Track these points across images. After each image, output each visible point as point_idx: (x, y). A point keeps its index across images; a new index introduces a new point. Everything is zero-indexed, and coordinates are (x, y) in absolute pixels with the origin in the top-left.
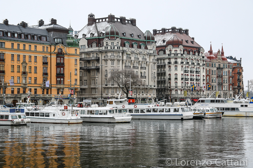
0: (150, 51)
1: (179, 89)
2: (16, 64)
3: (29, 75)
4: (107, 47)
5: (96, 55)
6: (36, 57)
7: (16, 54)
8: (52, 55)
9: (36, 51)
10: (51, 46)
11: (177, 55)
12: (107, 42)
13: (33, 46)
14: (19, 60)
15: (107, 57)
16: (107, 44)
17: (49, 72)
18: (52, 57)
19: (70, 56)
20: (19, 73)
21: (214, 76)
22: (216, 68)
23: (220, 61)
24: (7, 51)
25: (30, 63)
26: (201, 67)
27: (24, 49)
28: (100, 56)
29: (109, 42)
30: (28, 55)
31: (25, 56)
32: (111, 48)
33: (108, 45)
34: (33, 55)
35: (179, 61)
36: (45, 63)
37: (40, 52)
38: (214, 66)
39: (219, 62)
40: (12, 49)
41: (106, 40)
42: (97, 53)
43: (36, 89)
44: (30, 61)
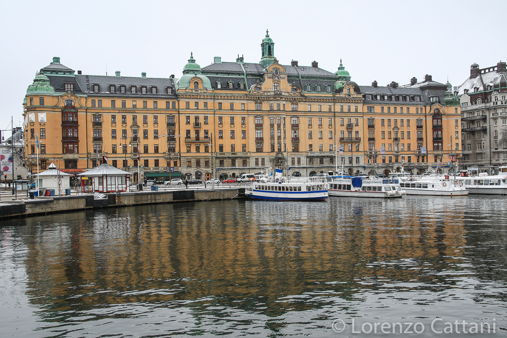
2: (386, 129)
3: (401, 141)
4: (496, 103)
5: (483, 114)
6: (408, 121)
7: (386, 118)
8: (427, 117)
9: (409, 114)
10: (425, 107)
13: (405, 108)
14: (389, 125)
15: (496, 114)
16: (496, 98)
17: (424, 136)
18: (427, 119)
19: (448, 117)
20: (390, 140)
24: (376, 116)
25: (402, 128)
27: (395, 112)
28: (487, 114)
29: (498, 96)
30: (400, 119)
31: (396, 121)
32: (502, 103)
33: (497, 100)
34: (405, 119)
36: (419, 127)
37: (412, 115)
40: (382, 113)
41: (495, 94)
42: (483, 111)
43: (409, 157)
44: (402, 126)
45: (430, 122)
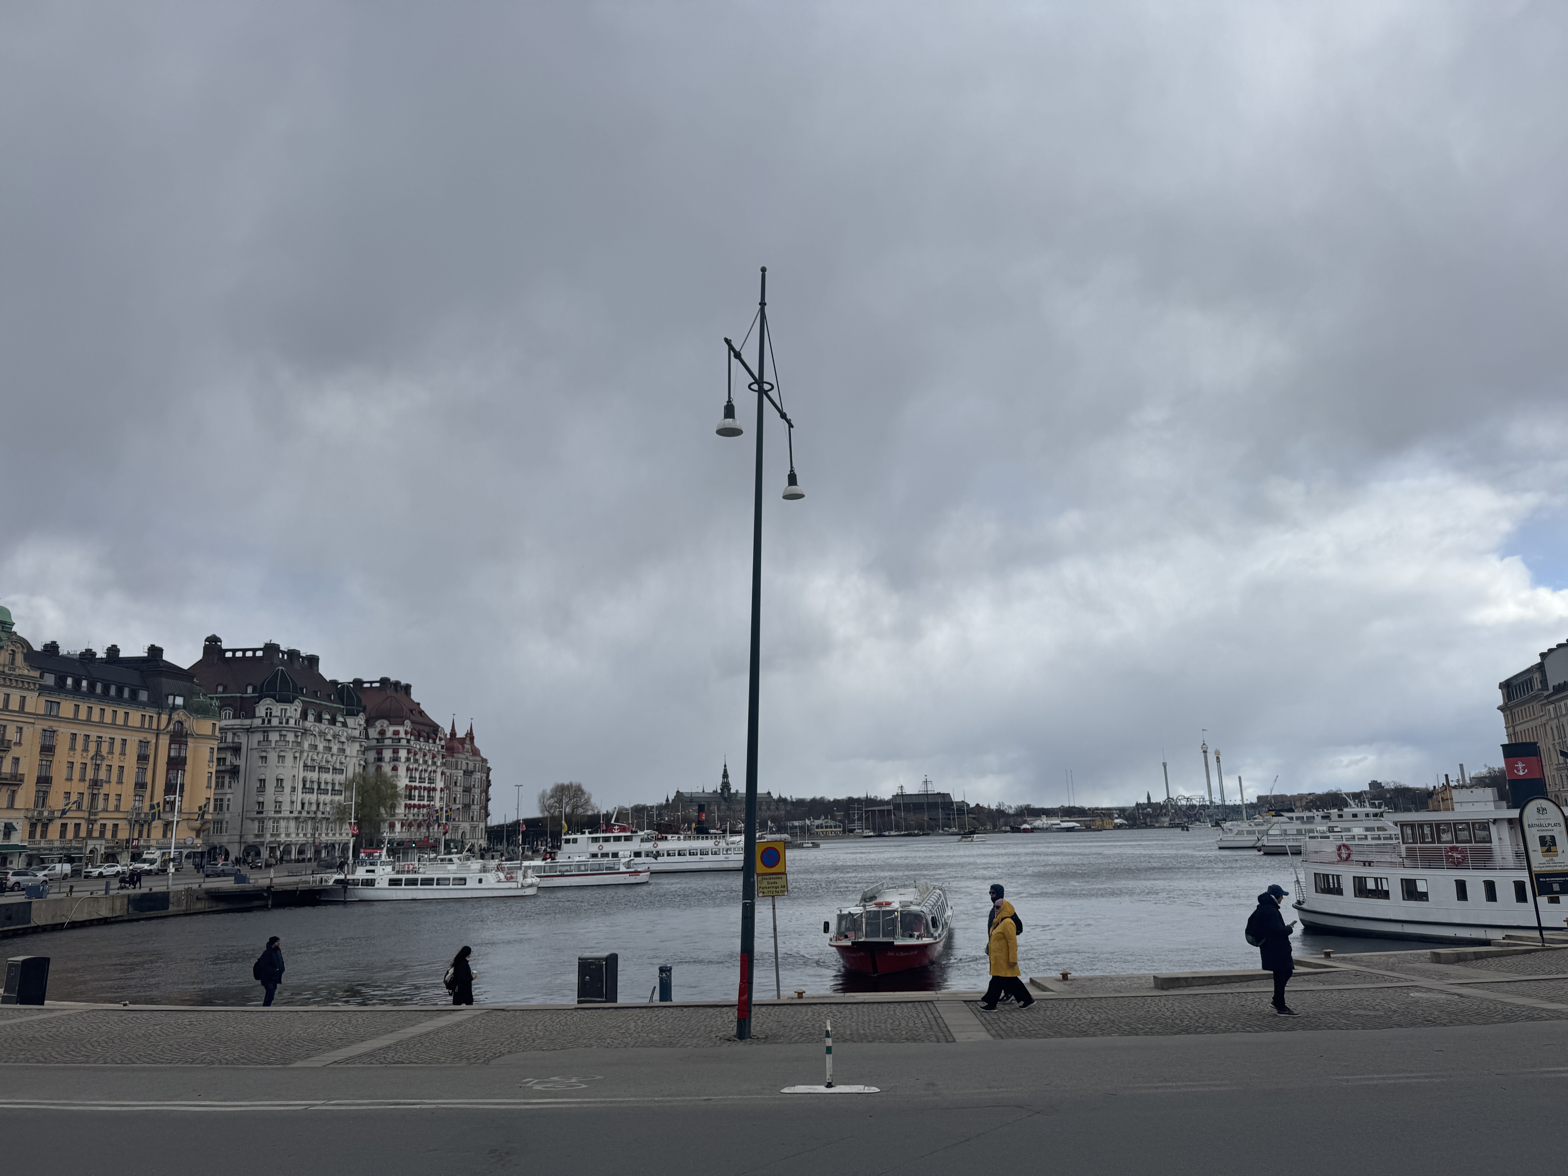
0: (354, 731)
1: (399, 820)
2: (78, 759)
3: (105, 789)
4: (269, 721)
5: (233, 738)
6: (124, 741)
7: (81, 731)
8: (161, 736)
9: (125, 726)
10: (159, 714)
11: (400, 742)
12: (271, 707)
13: (121, 713)
14: (86, 750)
15: (266, 743)
16: (269, 711)
17: (149, 780)
18: (161, 741)
19: (198, 740)
20: (82, 784)
21: (458, 789)
22: (462, 772)
23: (468, 754)
24: (62, 724)
25: (110, 756)
26: (438, 770)
28: (243, 739)
29: (274, 709)
30: (108, 736)
31: (99, 741)
32: (281, 723)
33: (270, 716)
34: (118, 737)
35: (403, 754)
36: (142, 758)
37: (134, 729)
38: (459, 768)
39: (467, 758)
40: (75, 720)
41: (268, 702)
42: (234, 734)
43: (116, 826)
44: (111, 752)
45: (164, 749)
